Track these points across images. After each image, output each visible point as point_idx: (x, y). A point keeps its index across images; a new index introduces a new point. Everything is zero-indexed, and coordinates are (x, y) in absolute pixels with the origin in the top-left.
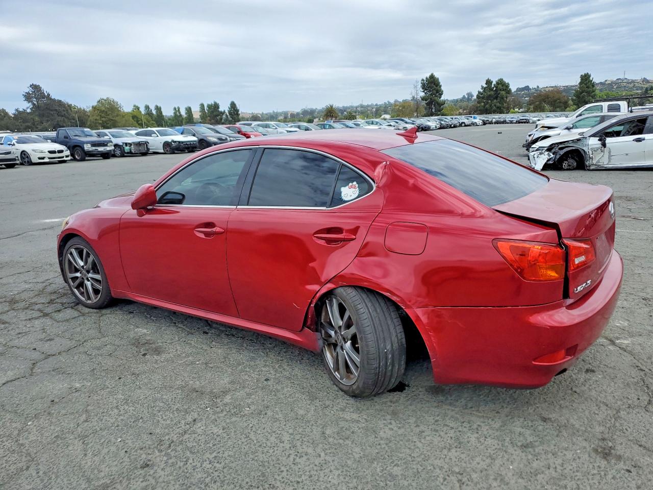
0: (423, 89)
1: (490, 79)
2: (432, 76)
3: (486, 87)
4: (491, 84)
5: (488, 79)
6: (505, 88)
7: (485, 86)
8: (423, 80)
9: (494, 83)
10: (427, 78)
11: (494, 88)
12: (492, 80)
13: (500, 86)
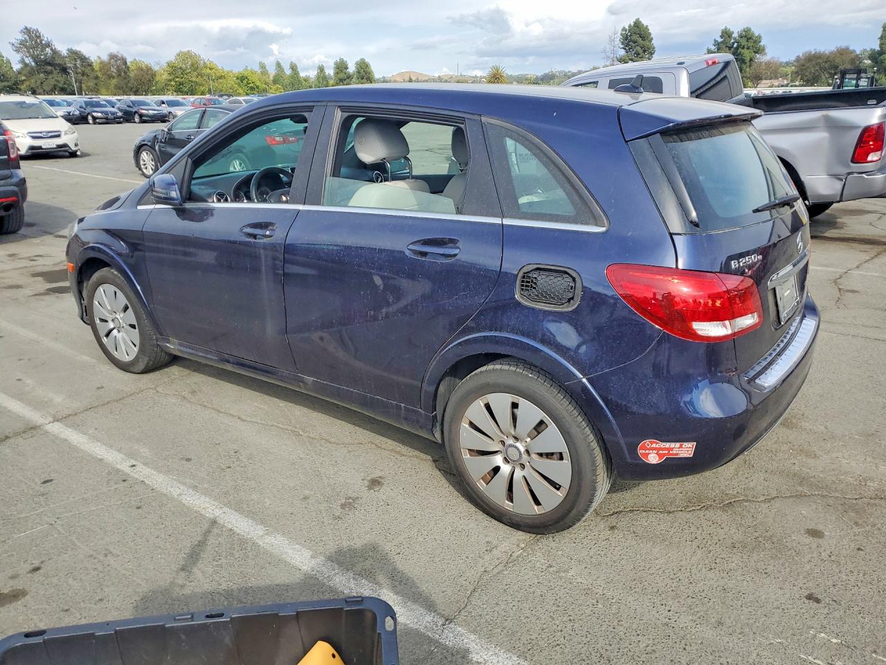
0: (623, 44)
1: (728, 27)
2: (637, 24)
3: (722, 42)
4: (730, 36)
5: (726, 29)
6: (750, 44)
7: (720, 40)
8: (624, 29)
9: (735, 35)
10: (630, 26)
11: (733, 43)
12: (731, 30)
13: (744, 42)
